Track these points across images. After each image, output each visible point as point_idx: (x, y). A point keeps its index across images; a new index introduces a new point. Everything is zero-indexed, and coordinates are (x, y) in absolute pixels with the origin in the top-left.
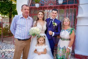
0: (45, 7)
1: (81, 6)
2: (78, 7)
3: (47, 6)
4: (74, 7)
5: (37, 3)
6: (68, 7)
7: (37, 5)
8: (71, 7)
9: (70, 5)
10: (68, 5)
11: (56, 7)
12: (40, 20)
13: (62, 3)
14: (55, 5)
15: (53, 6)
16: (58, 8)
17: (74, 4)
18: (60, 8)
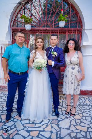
0: (38, 30)
1: (85, 31)
2: (82, 32)
3: (41, 28)
4: (78, 32)
6: (70, 31)
7: (28, 27)
8: (75, 31)
9: (72, 29)
10: (69, 28)
11: (55, 30)
12: (40, 48)
13: (64, 26)
14: (54, 28)
15: (51, 29)
16: (58, 33)
17: (77, 29)
18: (59, 33)
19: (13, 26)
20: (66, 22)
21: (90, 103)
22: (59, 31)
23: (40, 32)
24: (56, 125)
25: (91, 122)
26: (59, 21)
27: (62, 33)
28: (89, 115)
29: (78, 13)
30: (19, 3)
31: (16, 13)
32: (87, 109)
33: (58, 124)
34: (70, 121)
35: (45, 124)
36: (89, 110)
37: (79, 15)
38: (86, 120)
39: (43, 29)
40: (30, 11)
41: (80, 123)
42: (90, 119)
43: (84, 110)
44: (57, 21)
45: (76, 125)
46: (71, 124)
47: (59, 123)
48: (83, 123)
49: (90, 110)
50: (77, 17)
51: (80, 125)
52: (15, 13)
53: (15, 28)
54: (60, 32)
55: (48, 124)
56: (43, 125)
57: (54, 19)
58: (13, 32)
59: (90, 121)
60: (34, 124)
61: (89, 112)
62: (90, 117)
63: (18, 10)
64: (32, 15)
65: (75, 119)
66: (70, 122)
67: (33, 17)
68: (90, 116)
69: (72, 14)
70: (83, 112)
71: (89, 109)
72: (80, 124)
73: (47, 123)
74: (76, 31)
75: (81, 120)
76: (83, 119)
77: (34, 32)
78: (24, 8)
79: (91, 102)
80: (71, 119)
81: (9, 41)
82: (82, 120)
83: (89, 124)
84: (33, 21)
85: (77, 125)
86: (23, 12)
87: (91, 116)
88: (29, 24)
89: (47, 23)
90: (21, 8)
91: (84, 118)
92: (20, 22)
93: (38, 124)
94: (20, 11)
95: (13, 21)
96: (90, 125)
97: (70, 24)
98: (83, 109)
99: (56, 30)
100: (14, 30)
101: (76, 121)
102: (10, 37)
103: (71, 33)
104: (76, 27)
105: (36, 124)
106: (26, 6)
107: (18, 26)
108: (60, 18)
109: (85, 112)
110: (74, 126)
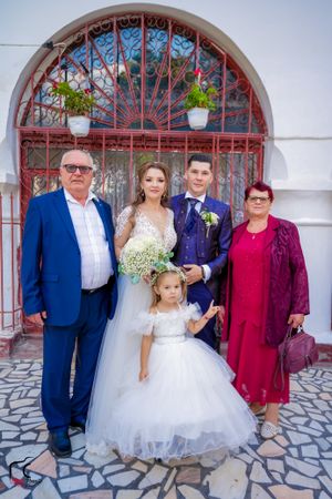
0: (115, 137)
1: (276, 143)
2: (263, 147)
3: (125, 131)
4: (250, 148)
5: (80, 113)
6: (225, 145)
7: (79, 126)
8: (240, 145)
9: (233, 135)
10: (223, 134)
11: (172, 140)
13: (205, 125)
14: (169, 133)
15: (159, 133)
16: (183, 147)
17: (249, 135)
18: (190, 147)
19: (24, 123)
20: (211, 111)
21: (306, 391)
22: (189, 142)
23: (120, 145)
24: (197, 486)
25: (321, 465)
26: (190, 108)
27: (197, 148)
28: (311, 436)
29: (250, 86)
30: (49, 45)
31: (37, 77)
32: (297, 415)
33: (204, 483)
34: (245, 467)
35: (154, 487)
36: (307, 419)
37: (253, 92)
38: (301, 458)
39: (132, 132)
40: (87, 72)
41: (283, 471)
42: (318, 456)
43: (288, 418)
44: (182, 107)
45: (270, 485)
46: (251, 482)
47: (208, 478)
48: (295, 471)
49: (311, 420)
50: (247, 97)
51: (285, 483)
52: (31, 78)
53: (30, 127)
54: (192, 143)
55: (166, 488)
56: (146, 491)
57: (169, 101)
58: (23, 142)
59: (316, 462)
60: (111, 491)
61: (307, 424)
62: (315, 447)
63: (43, 68)
64: (93, 86)
65: (265, 458)
66: (248, 473)
67: (97, 93)
68: (314, 443)
69: (230, 88)
70: (287, 429)
71: (304, 413)
72: (283, 477)
73: (160, 481)
74: (244, 142)
75: (285, 463)
76: (291, 456)
77: (101, 145)
78: (64, 61)
79: (307, 387)
80: (250, 461)
81: (8, 175)
82: (290, 461)
83: (316, 478)
84: (98, 107)
85: (275, 483)
86: (60, 75)
87: (316, 444)
88: (83, 114)
89: (146, 113)
90: (56, 62)
91: (294, 451)
92: (49, 107)
93: (126, 488)
94: (49, 70)
95: (24, 105)
96: (320, 477)
97: (223, 119)
98: (286, 414)
99: (176, 140)
100: (27, 135)
101: (269, 468)
102: (11, 161)
103: (230, 148)
104: (245, 129)
105: (120, 492)
106: (71, 55)
107: (44, 121)
108: (191, 98)
109: (294, 425)
110: (265, 486)
